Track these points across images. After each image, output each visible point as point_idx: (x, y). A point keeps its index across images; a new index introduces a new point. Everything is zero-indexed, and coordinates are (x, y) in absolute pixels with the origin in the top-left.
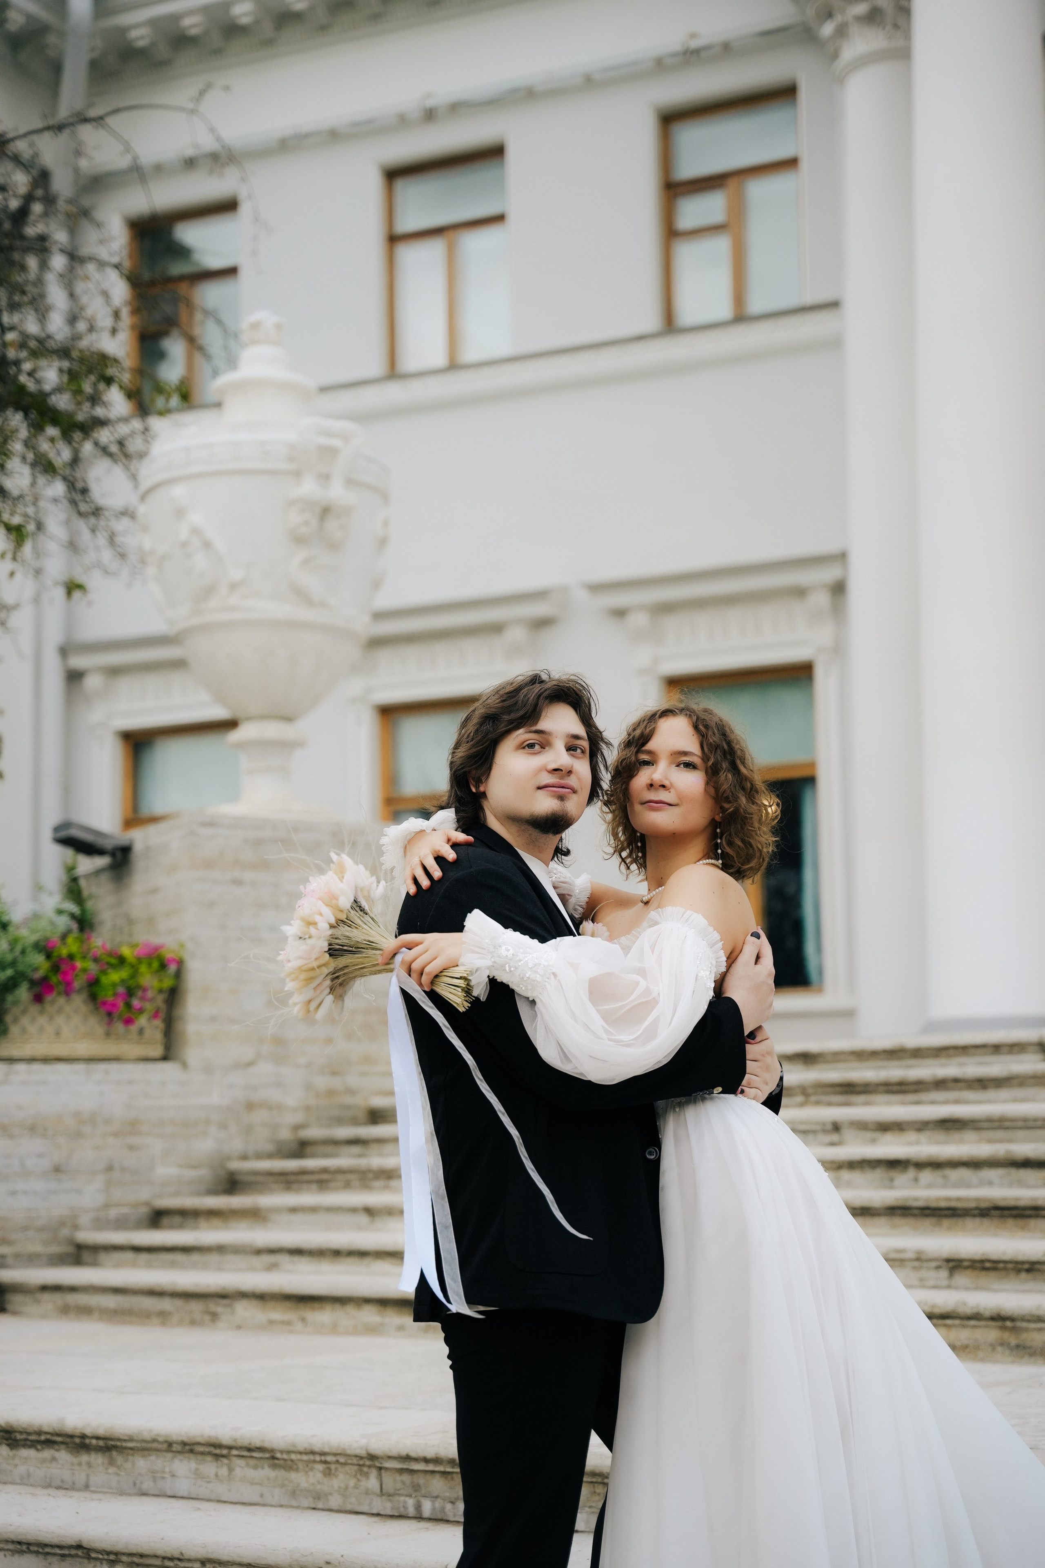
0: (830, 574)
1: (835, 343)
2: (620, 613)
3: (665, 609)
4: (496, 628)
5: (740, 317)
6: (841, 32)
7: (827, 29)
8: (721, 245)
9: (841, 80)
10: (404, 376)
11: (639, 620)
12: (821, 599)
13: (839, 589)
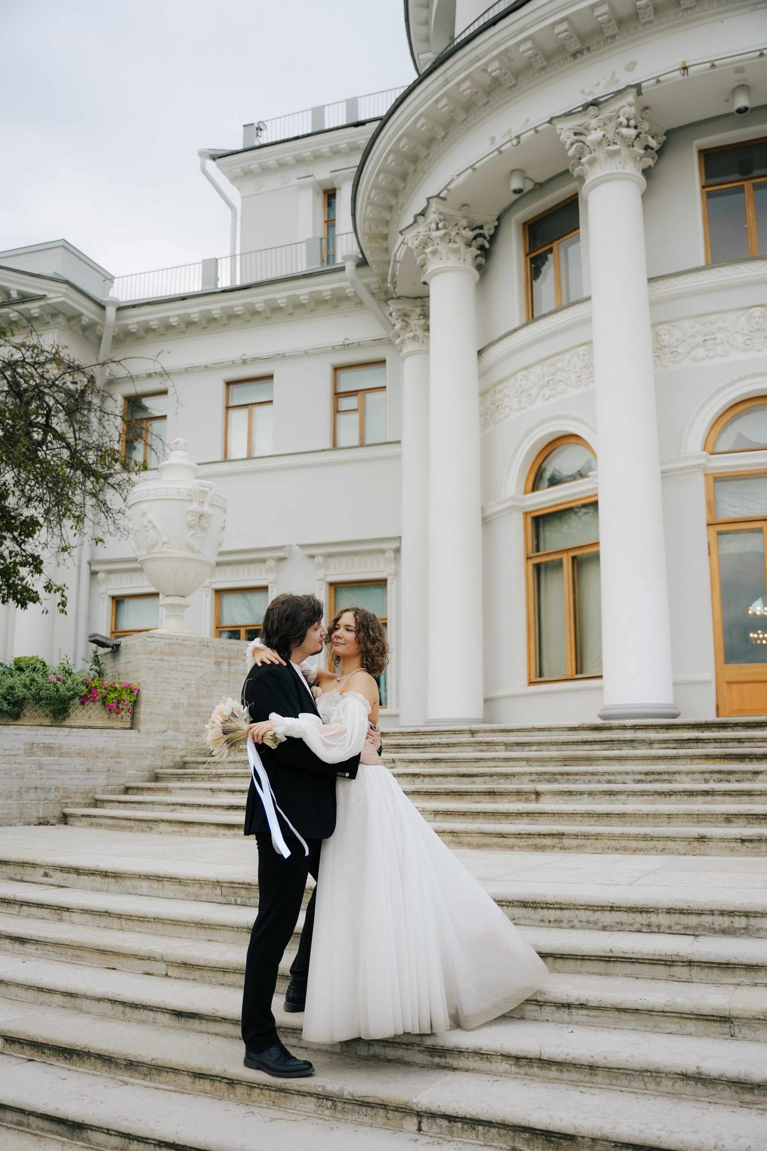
0: (394, 545)
1: (399, 457)
2: (312, 557)
3: (330, 556)
4: (263, 561)
5: (362, 445)
6: (403, 342)
7: (398, 341)
8: (355, 417)
9: (403, 361)
10: (230, 461)
11: (319, 559)
12: (390, 554)
13: (398, 551)
